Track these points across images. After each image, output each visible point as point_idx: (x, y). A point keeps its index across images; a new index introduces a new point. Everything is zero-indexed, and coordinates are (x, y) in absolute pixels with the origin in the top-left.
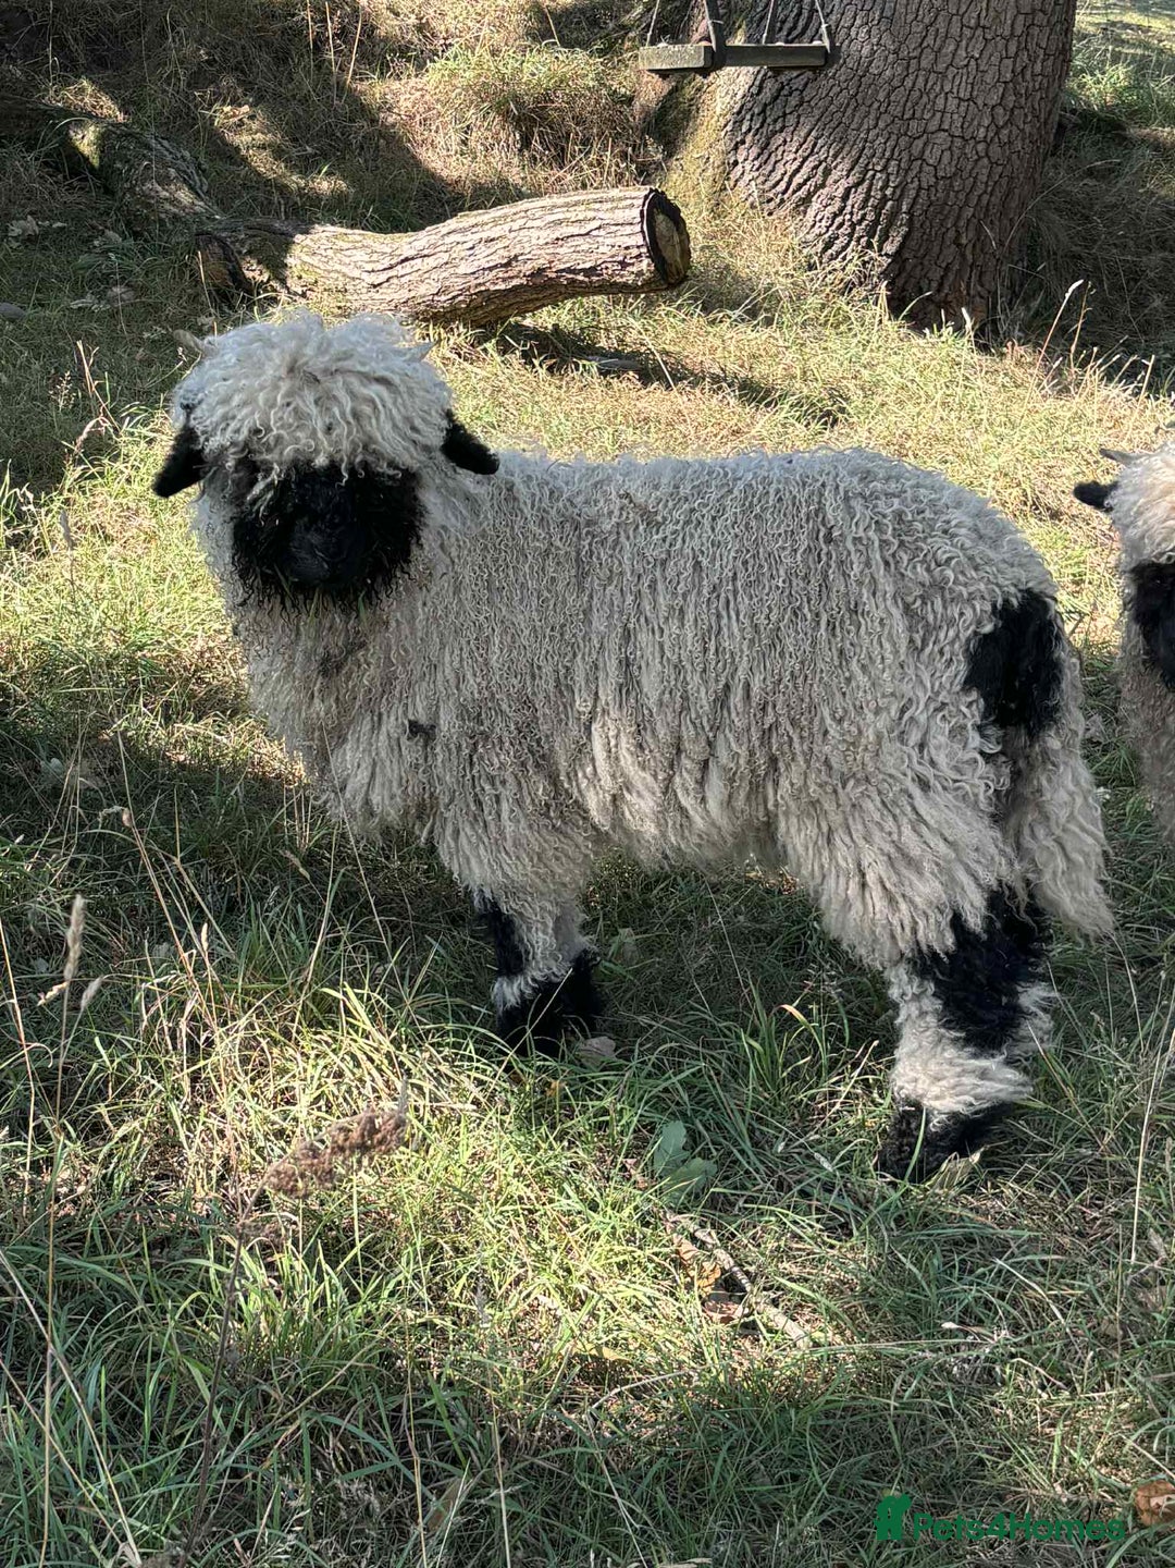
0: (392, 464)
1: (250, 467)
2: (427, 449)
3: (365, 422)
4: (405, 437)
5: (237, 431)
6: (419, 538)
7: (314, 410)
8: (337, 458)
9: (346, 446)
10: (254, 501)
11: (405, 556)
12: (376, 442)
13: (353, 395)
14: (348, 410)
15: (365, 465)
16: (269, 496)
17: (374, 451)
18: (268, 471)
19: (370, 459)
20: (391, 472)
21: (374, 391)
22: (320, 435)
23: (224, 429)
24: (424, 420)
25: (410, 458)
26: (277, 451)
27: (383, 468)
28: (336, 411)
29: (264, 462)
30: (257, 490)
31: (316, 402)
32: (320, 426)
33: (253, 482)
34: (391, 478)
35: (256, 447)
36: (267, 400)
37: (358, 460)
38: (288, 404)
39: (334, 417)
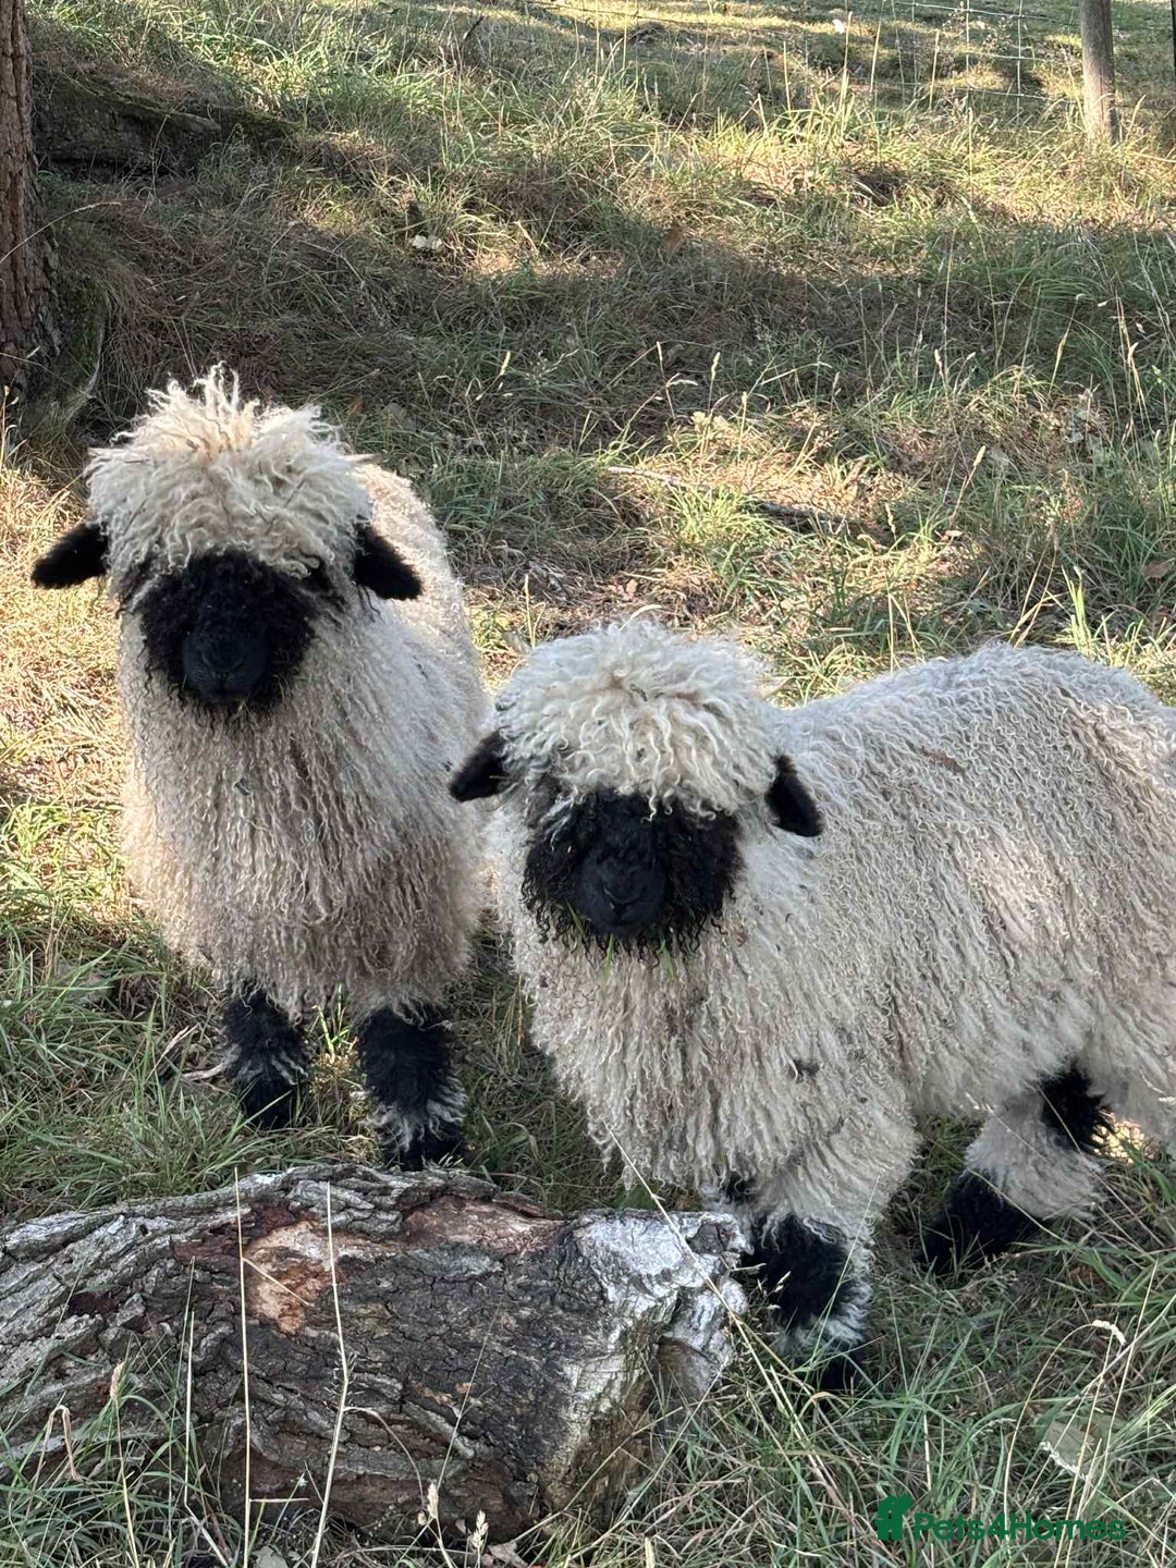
0: (706, 805)
1: (551, 785)
2: (749, 793)
3: (683, 754)
4: (725, 775)
5: (541, 745)
6: (732, 891)
7: (627, 733)
8: (644, 788)
9: (656, 776)
10: (549, 824)
11: (717, 909)
12: (692, 778)
13: (674, 721)
14: (667, 737)
15: (675, 801)
16: (565, 820)
17: (688, 788)
18: (567, 794)
19: (683, 796)
20: (703, 814)
21: (702, 719)
22: (628, 761)
23: (528, 739)
24: (751, 760)
25: (727, 800)
26: (581, 773)
27: (696, 809)
28: (651, 736)
29: (567, 783)
30: (554, 811)
31: (631, 726)
32: (630, 749)
33: (552, 802)
34: (705, 821)
35: (558, 764)
36: (578, 713)
37: (667, 794)
38: (600, 723)
39: (647, 742)
